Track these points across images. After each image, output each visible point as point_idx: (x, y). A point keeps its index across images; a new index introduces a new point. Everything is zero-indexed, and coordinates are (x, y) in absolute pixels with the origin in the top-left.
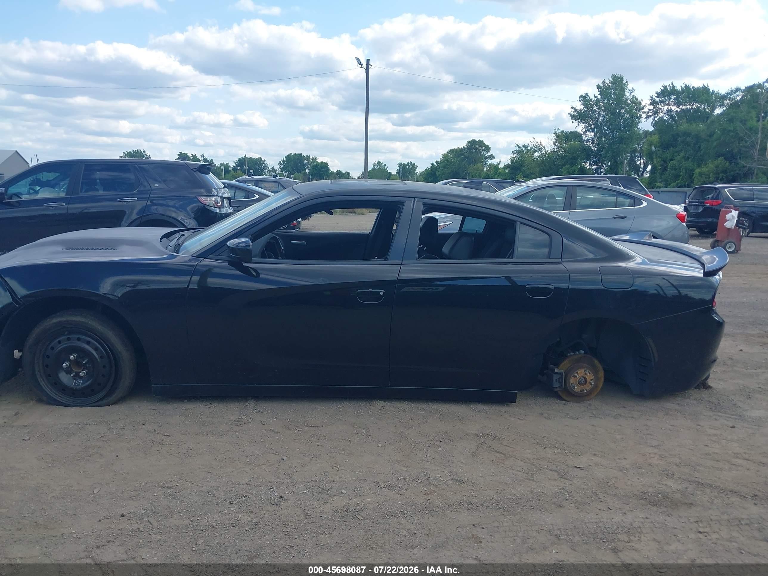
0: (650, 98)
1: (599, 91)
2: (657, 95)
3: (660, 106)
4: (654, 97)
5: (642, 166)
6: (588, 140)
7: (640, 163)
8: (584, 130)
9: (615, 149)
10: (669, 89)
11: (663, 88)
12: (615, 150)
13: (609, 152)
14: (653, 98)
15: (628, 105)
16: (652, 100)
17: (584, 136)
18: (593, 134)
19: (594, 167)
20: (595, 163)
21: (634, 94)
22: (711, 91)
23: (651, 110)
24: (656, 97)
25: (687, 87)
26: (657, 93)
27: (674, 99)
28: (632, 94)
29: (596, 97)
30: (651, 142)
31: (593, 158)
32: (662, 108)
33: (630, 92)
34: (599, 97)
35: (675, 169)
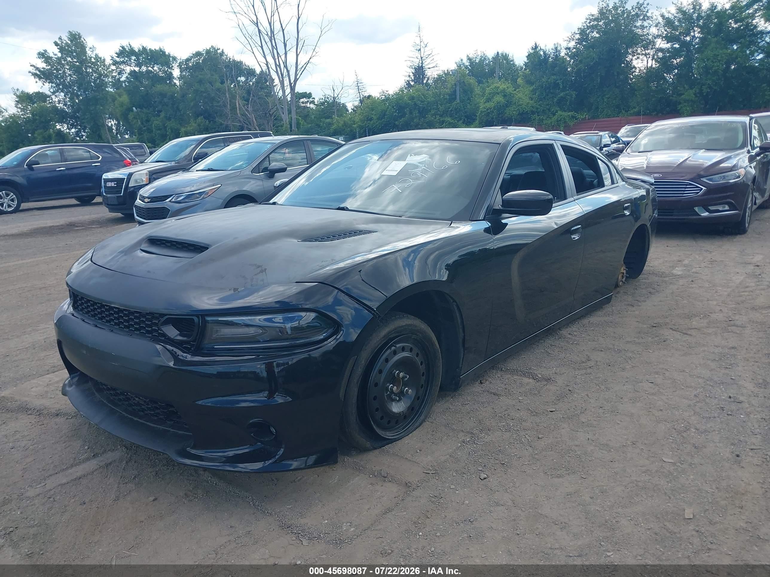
0: (111, 58)
1: (58, 48)
2: (117, 55)
3: (122, 67)
4: (115, 57)
5: (114, 128)
6: (59, 102)
7: (112, 125)
8: (52, 90)
9: (92, 110)
10: (127, 50)
11: (121, 49)
12: (93, 112)
13: (87, 114)
14: (113, 58)
15: (93, 63)
16: (113, 60)
17: (53, 97)
18: (62, 94)
19: (73, 130)
20: (73, 126)
21: (96, 52)
22: (167, 53)
23: (114, 70)
24: (117, 57)
25: (144, 49)
26: (116, 53)
27: (135, 60)
28: (95, 52)
29: (56, 55)
30: (122, 103)
31: (69, 121)
32: (125, 68)
33: (91, 50)
34: (59, 55)
35: (160, 129)
